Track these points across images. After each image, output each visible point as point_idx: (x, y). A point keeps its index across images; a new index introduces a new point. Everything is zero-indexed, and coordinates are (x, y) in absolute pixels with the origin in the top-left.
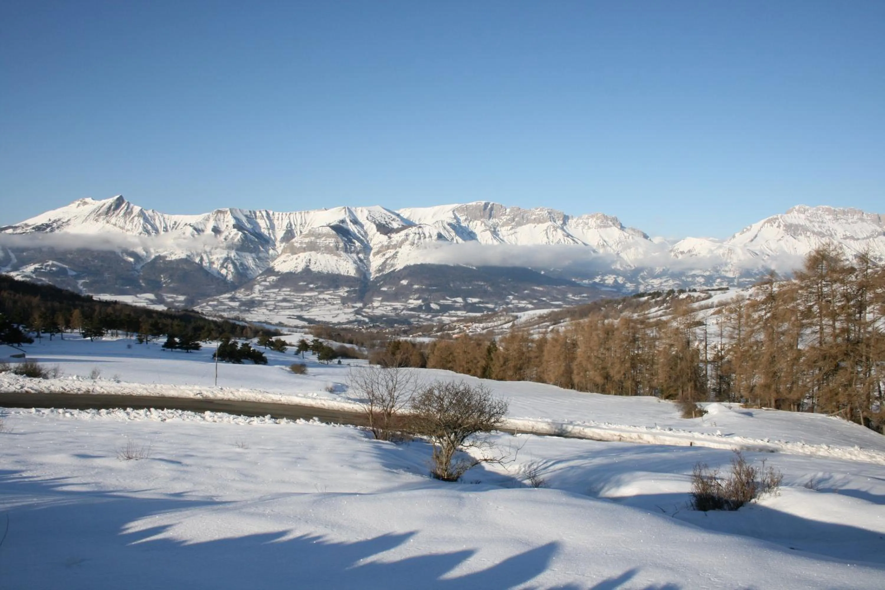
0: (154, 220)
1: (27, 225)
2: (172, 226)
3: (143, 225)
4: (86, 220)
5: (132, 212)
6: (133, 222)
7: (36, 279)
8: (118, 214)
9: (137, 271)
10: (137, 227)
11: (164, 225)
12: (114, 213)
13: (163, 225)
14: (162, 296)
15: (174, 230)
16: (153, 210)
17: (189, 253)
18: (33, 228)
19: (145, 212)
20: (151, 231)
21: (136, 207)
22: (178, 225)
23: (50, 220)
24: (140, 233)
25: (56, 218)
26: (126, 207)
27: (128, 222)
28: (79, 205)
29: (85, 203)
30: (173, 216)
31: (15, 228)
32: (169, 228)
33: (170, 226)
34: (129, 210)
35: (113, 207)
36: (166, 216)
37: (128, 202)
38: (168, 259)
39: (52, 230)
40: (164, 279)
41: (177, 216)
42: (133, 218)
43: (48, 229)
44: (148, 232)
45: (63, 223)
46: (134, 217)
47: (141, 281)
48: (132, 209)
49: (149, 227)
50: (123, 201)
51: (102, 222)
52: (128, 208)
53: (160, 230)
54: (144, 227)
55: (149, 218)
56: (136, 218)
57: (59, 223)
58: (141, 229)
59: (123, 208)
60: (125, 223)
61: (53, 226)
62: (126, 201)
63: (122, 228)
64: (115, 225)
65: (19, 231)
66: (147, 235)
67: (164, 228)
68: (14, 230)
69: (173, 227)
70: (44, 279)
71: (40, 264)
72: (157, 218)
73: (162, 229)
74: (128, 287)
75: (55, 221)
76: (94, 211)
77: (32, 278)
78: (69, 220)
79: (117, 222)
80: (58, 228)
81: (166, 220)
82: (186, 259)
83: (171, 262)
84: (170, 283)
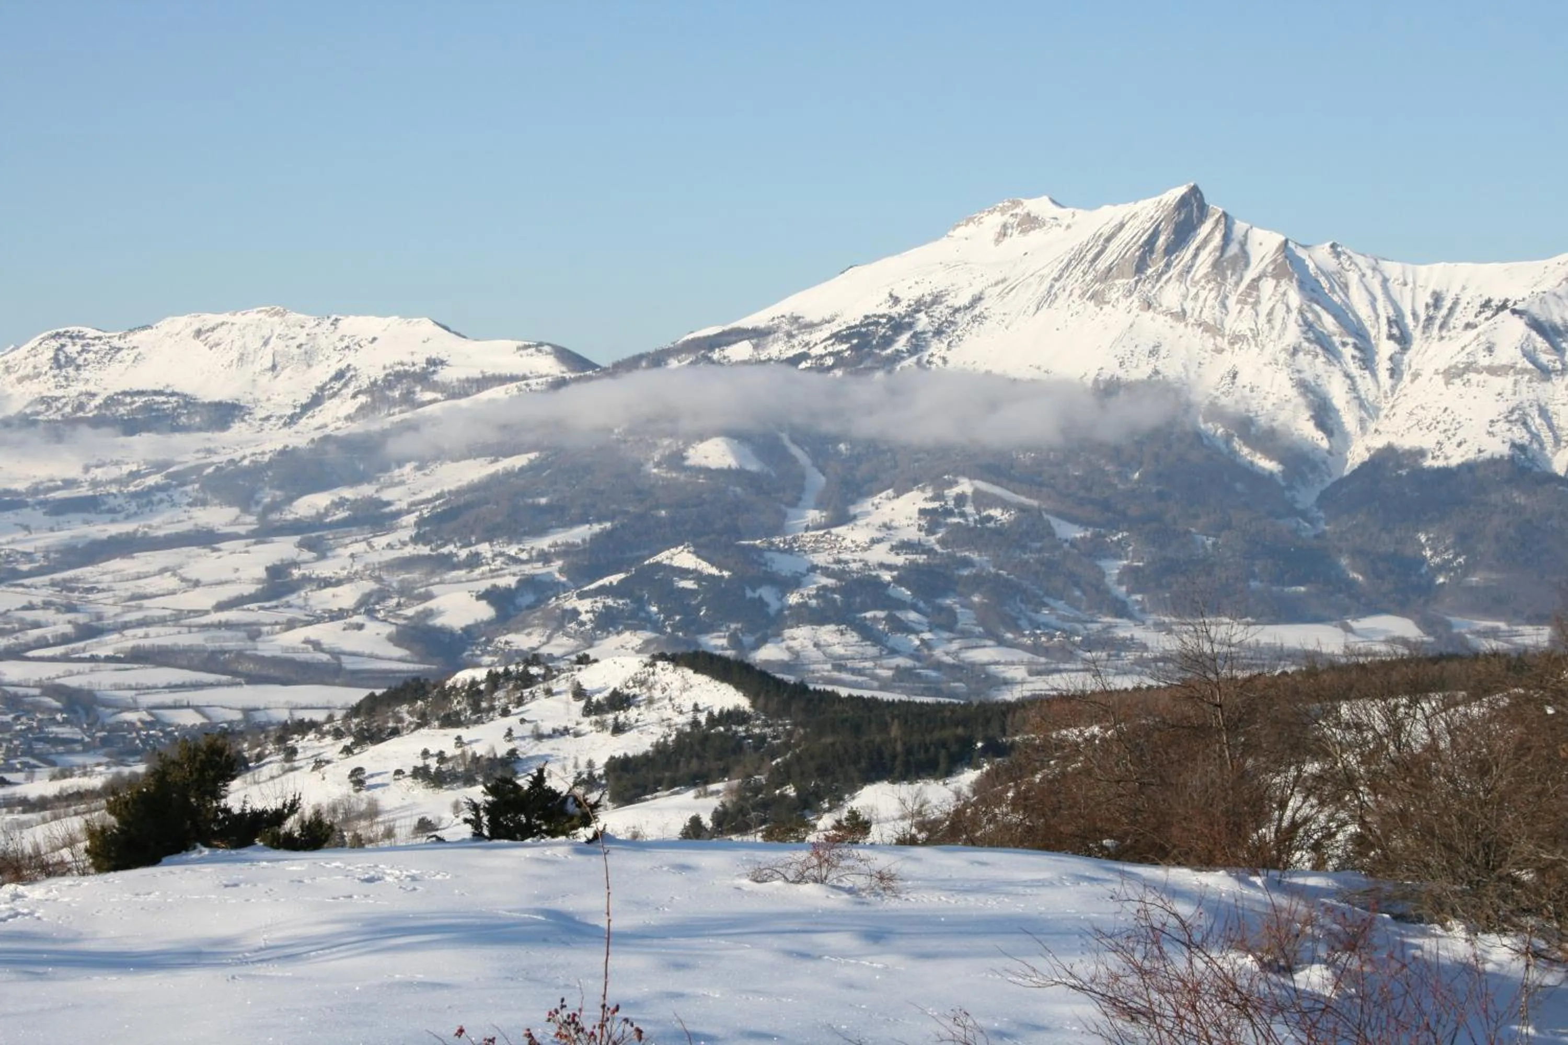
0: (1345, 287)
1: (800, 324)
2: (1423, 317)
3: (1301, 312)
4: (1050, 297)
5: (1244, 258)
6: (1257, 302)
7: (951, 556)
8: (1188, 269)
9: (1303, 514)
10: (1278, 323)
11: (1391, 313)
12: (1168, 265)
13: (1385, 310)
14: (1449, 626)
15: (1435, 331)
16: (1333, 246)
17: (1520, 435)
18: (837, 337)
19: (1301, 253)
20: (1336, 340)
21: (1258, 235)
22: (1451, 310)
23: (896, 301)
24: (1295, 352)
25: (924, 290)
26: (1217, 239)
27: (1232, 302)
28: (1004, 232)
29: (1030, 222)
30: (1423, 269)
31: (759, 335)
32: (1409, 320)
33: (1415, 315)
34: (1233, 249)
35: (1162, 241)
36: (1393, 269)
37: (1225, 215)
38: (1428, 463)
39: (917, 346)
40: (1436, 553)
41: (1439, 268)
42: (1254, 284)
43: (902, 342)
44: (1323, 342)
45: (957, 310)
46: (1257, 280)
47: (1344, 561)
48: (1243, 245)
49: (1329, 322)
50: (1204, 211)
51: (1124, 304)
52: (1227, 239)
53: (1373, 332)
54: (1305, 321)
55: (1322, 279)
56: (1268, 285)
57: (940, 311)
58: (1293, 334)
59: (1206, 241)
60: (1224, 306)
61: (919, 327)
62: (1217, 211)
63: (1214, 329)
64: (1181, 316)
65: (776, 349)
66: (1321, 359)
67: (1390, 322)
68: (756, 347)
69: (1430, 319)
70: (975, 556)
71: (929, 493)
72: (1353, 278)
73: (1384, 328)
74: (1302, 589)
75: (919, 306)
76: (1077, 258)
77: (930, 551)
78: (977, 299)
79: (1188, 305)
80: (938, 332)
81: (1394, 288)
82: (1512, 458)
83: (1445, 473)
84: (1467, 569)
